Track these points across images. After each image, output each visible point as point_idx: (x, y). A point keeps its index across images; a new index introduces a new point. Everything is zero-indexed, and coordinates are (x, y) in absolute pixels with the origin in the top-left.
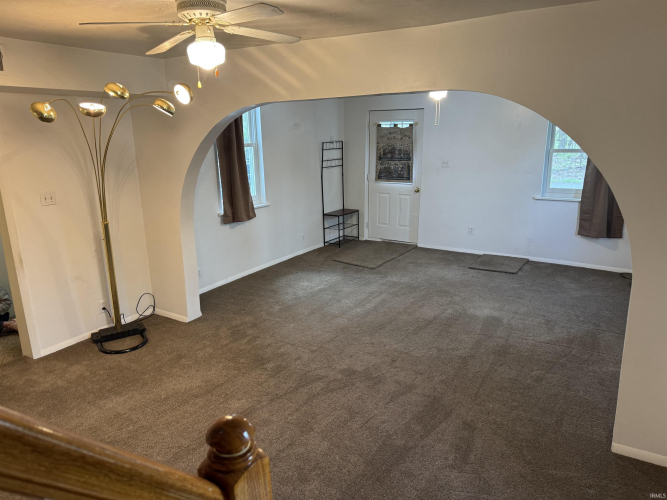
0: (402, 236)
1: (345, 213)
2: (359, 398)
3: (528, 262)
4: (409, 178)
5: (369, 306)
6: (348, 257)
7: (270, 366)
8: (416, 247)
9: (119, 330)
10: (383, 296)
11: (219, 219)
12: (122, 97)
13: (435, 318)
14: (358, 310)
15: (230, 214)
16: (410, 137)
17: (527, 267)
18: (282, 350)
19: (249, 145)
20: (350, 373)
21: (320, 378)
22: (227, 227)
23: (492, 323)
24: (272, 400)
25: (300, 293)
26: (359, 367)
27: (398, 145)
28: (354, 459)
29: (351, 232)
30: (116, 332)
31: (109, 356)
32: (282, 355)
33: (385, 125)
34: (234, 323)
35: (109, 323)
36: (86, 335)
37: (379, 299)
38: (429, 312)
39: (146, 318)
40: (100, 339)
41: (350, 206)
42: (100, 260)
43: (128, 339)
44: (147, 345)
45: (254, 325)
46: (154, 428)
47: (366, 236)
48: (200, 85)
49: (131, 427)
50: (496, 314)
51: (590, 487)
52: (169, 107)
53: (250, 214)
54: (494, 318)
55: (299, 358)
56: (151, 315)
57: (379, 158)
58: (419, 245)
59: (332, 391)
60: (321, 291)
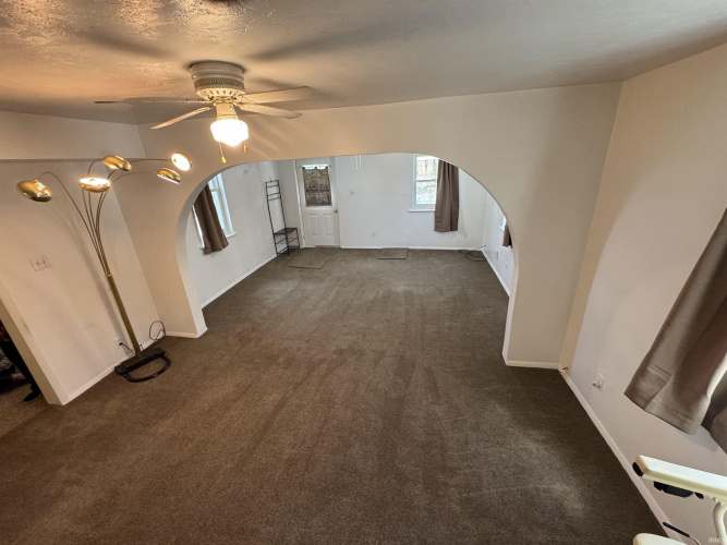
0: (329, 242)
1: (287, 231)
2: (355, 369)
3: (409, 250)
4: (329, 203)
5: (330, 298)
6: (299, 262)
7: (281, 360)
8: (340, 249)
9: (142, 359)
10: (336, 289)
11: (201, 252)
12: (125, 169)
13: (375, 298)
14: (324, 302)
15: (209, 246)
16: (327, 176)
17: (410, 254)
18: (284, 346)
19: (214, 190)
20: (340, 352)
21: (322, 361)
22: (209, 256)
23: (409, 295)
24: (295, 388)
25: (277, 297)
26: (344, 347)
27: (319, 181)
28: (373, 417)
29: (294, 244)
30: (138, 361)
31: (140, 384)
32: (286, 349)
33: (308, 167)
34: (237, 331)
35: (127, 354)
36: (109, 370)
37: (333, 292)
38: (370, 296)
39: (160, 341)
40: (124, 371)
41: (290, 226)
42: (108, 305)
43: (151, 363)
44: (172, 365)
45: (254, 330)
46: (212, 440)
47: (304, 246)
48: (224, 160)
49: (190, 446)
50: (407, 288)
51: (508, 392)
52: (174, 175)
53: (224, 243)
54: (408, 292)
55: (299, 349)
56: (165, 337)
57: (307, 191)
58: (342, 247)
59: (334, 369)
60: (291, 292)
